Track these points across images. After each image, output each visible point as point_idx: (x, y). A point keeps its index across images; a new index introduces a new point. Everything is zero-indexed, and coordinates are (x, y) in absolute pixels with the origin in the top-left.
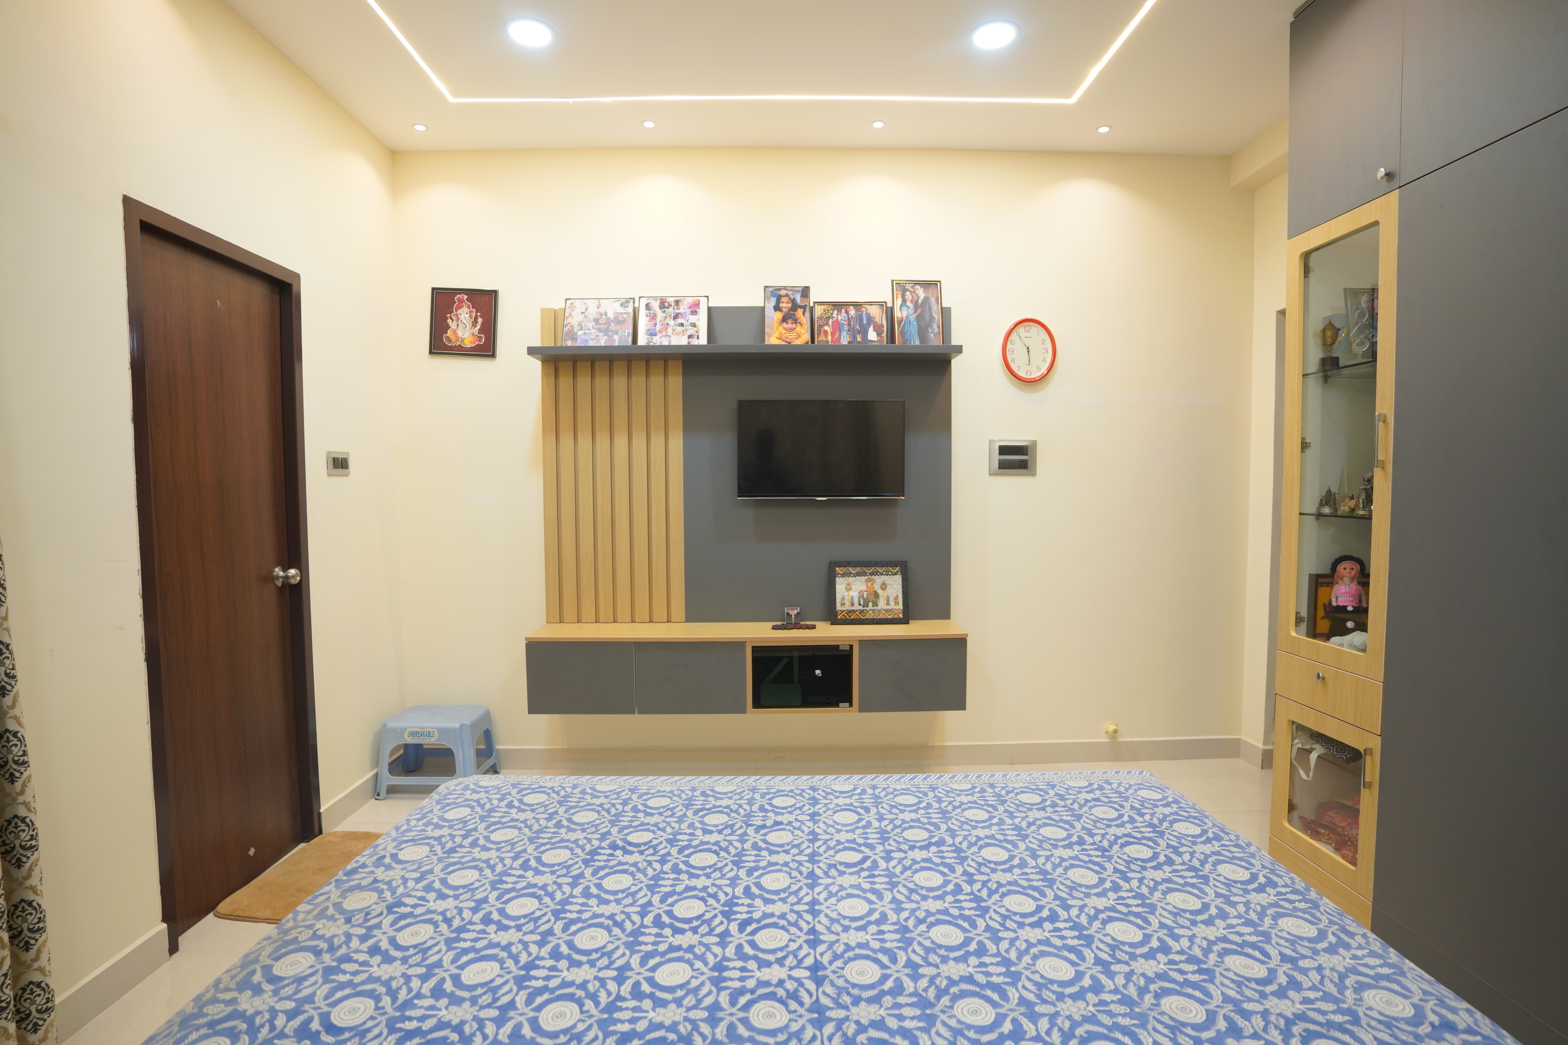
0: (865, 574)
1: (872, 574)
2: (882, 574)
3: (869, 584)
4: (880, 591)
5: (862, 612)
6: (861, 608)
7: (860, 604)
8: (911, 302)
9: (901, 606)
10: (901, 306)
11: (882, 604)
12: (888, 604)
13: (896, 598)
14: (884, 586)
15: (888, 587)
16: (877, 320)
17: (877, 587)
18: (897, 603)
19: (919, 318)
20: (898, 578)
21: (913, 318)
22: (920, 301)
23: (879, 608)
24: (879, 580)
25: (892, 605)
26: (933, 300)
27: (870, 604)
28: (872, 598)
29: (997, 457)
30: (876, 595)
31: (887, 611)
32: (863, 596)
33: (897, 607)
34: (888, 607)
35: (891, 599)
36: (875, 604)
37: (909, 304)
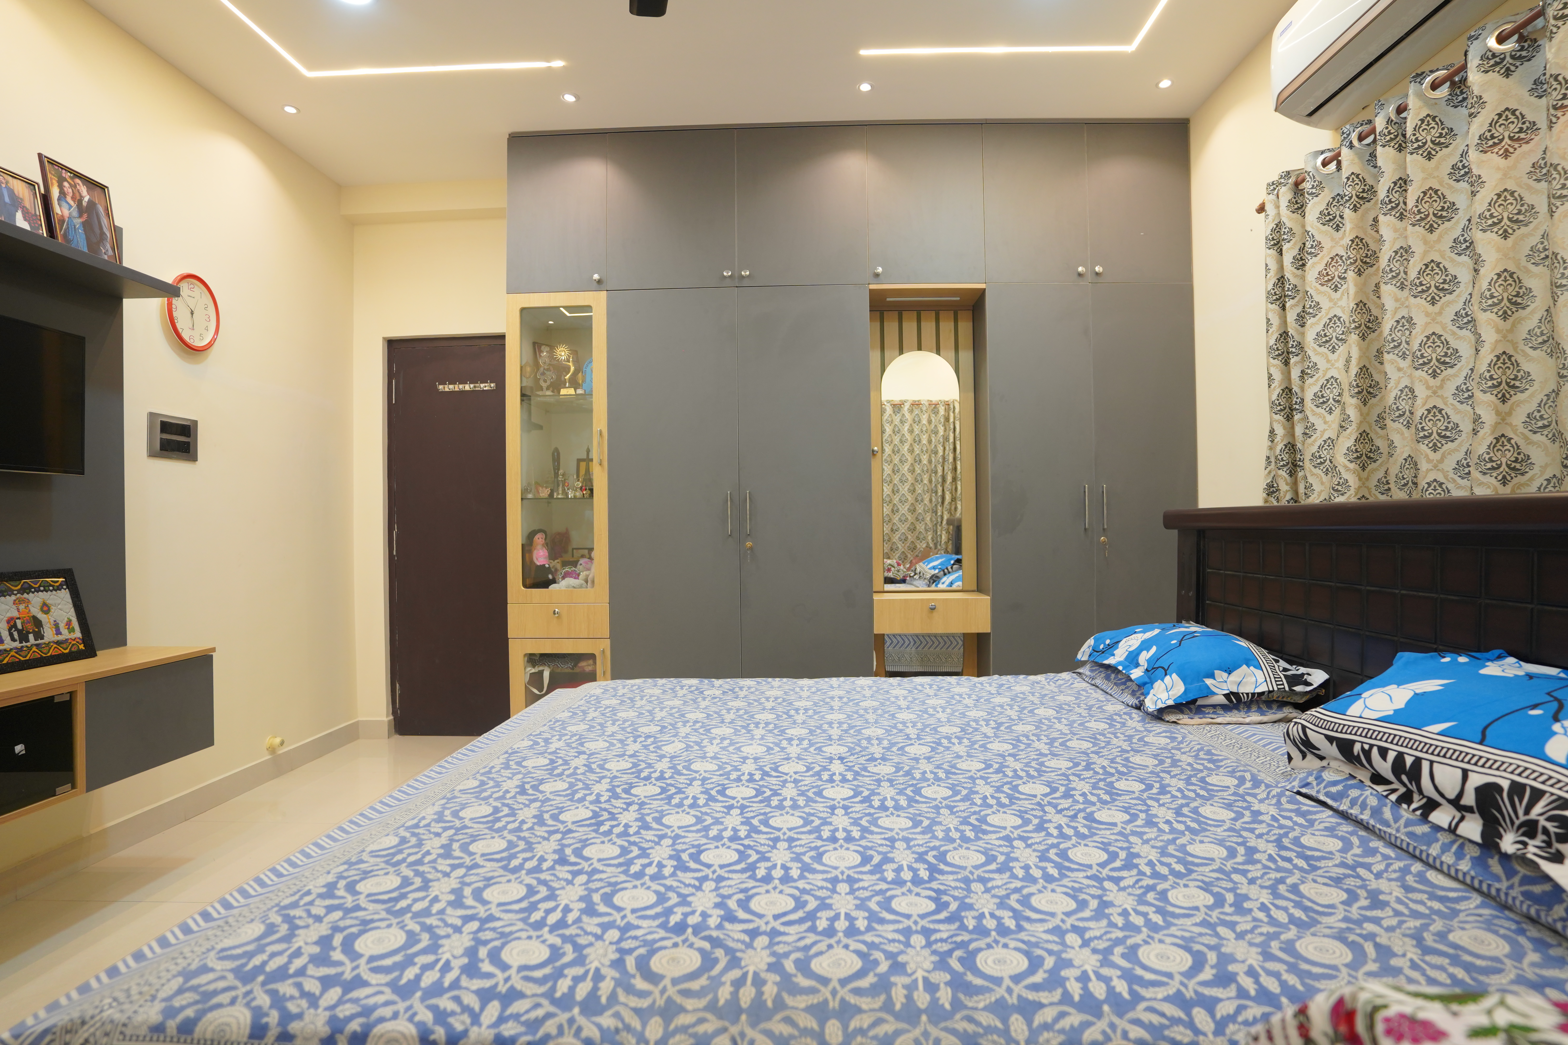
0: (10, 592)
1: (23, 591)
2: (38, 590)
3: (22, 607)
4: (41, 616)
5: (19, 650)
6: (17, 644)
7: (13, 640)
8: (73, 198)
9: (78, 634)
10: (59, 199)
11: (49, 635)
12: (58, 632)
13: (69, 623)
14: (46, 608)
15: (53, 609)
16: (27, 204)
17: (36, 611)
18: (71, 630)
19: (87, 225)
20: (64, 595)
21: (78, 222)
22: (84, 204)
23: (46, 640)
24: (36, 600)
25: (65, 634)
26: (101, 209)
27: (31, 637)
28: (30, 627)
29: (158, 435)
30: (38, 623)
31: (58, 643)
32: (15, 626)
33: (73, 636)
34: (60, 638)
35: (62, 626)
36: (39, 636)
37: (69, 199)
